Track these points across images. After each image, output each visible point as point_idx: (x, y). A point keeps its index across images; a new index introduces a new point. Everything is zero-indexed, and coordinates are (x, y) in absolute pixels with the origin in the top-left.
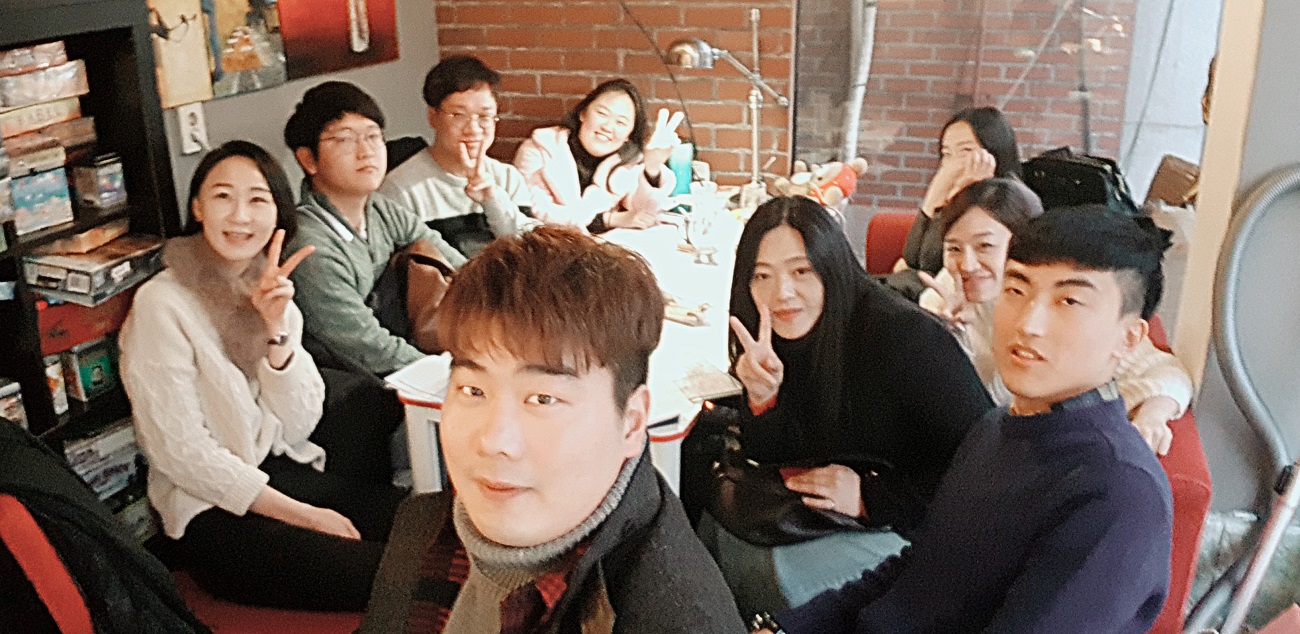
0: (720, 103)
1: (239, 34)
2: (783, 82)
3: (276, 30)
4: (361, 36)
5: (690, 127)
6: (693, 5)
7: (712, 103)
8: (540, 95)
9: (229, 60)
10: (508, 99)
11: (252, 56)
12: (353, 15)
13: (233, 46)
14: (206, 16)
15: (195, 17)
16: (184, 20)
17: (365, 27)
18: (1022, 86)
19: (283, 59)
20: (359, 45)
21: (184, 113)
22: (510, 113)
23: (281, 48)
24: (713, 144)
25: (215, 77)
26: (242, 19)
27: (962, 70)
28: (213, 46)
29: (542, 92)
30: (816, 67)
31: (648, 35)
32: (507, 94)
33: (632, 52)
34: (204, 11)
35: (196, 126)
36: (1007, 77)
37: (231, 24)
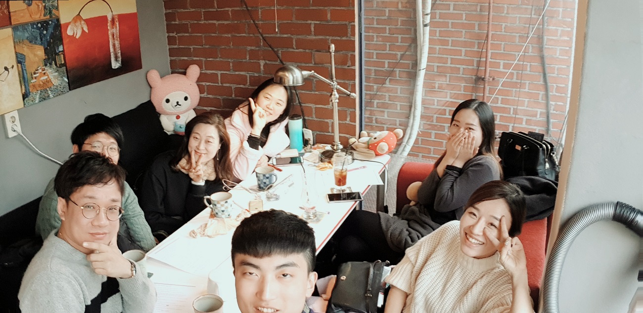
0: (317, 93)
1: (40, 71)
2: (351, 82)
3: (61, 66)
4: (116, 60)
5: (301, 106)
6: (300, 37)
7: (313, 93)
8: (220, 85)
9: (34, 86)
10: (204, 86)
11: (48, 81)
12: (112, 50)
13: (36, 78)
14: (19, 65)
15: (13, 67)
16: (6, 69)
17: (119, 55)
18: (512, 74)
19: (66, 80)
20: (115, 65)
21: (8, 118)
22: (205, 94)
23: (66, 74)
24: (314, 116)
25: (25, 96)
26: (42, 63)
27: (479, 62)
28: (24, 80)
29: (221, 83)
30: (399, 57)
31: (276, 53)
32: (204, 84)
33: (267, 62)
34: (19, 62)
35: (15, 123)
36: (504, 68)
37: (35, 67)
